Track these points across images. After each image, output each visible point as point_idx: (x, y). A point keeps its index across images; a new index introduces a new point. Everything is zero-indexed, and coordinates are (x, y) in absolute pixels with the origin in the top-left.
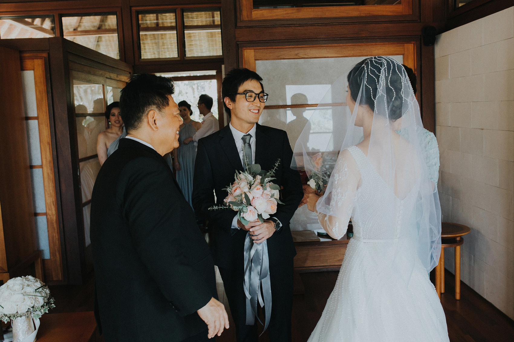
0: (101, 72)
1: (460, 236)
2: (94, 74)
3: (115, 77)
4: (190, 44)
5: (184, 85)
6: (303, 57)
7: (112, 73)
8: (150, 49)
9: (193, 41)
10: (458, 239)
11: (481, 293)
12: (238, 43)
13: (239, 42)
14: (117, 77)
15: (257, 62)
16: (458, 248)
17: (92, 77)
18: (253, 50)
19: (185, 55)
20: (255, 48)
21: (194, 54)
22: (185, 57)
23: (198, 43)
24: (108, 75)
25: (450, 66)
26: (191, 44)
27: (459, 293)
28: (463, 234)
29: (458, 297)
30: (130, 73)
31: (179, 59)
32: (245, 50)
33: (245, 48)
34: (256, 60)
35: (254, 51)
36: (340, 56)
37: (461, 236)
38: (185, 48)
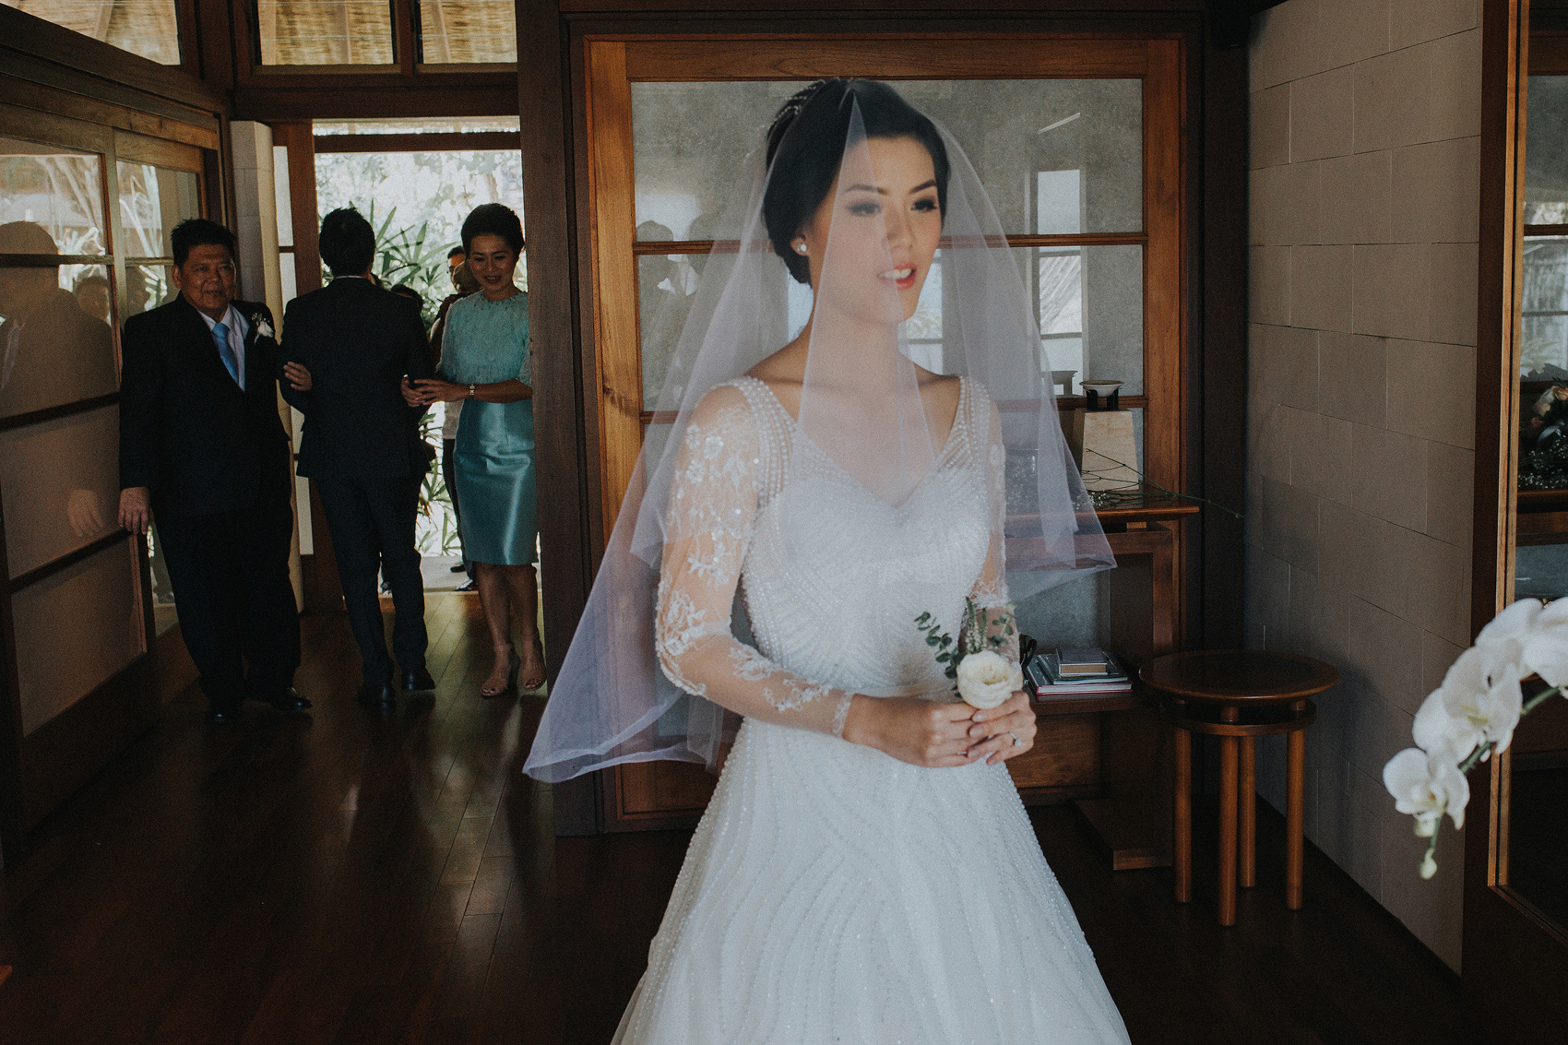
0: (91, 107)
1: (1306, 698)
2: (62, 115)
3: (154, 127)
4: (457, 20)
5: (459, 168)
6: (796, 72)
7: (140, 112)
8: (311, 32)
9: (466, 11)
10: (1298, 707)
11: (1369, 889)
12: (569, 16)
13: (570, 12)
14: (161, 126)
15: (635, 85)
16: (1298, 738)
17: (50, 124)
18: (622, 45)
19: (421, 57)
20: (627, 37)
21: (470, 56)
22: (418, 66)
23: (483, 16)
24: (120, 118)
25: (1293, 119)
26: (462, 20)
27: (1297, 889)
28: (1313, 691)
29: (1295, 901)
30: (217, 116)
31: (397, 70)
32: (594, 44)
33: (592, 37)
34: (631, 79)
35: (627, 49)
36: (926, 74)
37: (1309, 696)
38: (419, 31)
